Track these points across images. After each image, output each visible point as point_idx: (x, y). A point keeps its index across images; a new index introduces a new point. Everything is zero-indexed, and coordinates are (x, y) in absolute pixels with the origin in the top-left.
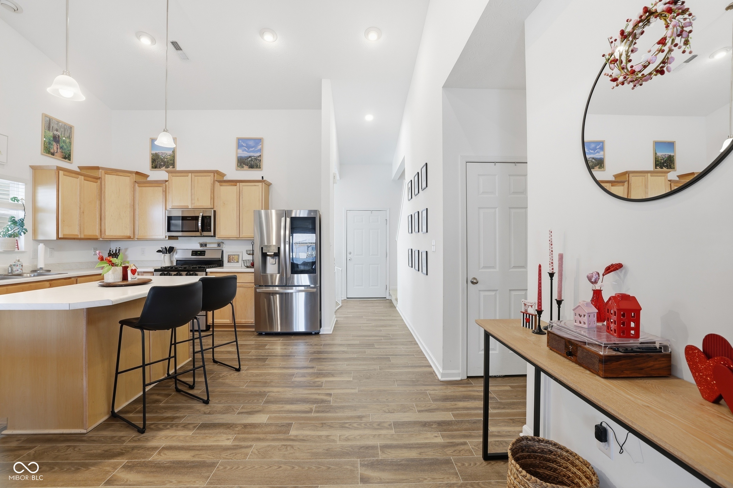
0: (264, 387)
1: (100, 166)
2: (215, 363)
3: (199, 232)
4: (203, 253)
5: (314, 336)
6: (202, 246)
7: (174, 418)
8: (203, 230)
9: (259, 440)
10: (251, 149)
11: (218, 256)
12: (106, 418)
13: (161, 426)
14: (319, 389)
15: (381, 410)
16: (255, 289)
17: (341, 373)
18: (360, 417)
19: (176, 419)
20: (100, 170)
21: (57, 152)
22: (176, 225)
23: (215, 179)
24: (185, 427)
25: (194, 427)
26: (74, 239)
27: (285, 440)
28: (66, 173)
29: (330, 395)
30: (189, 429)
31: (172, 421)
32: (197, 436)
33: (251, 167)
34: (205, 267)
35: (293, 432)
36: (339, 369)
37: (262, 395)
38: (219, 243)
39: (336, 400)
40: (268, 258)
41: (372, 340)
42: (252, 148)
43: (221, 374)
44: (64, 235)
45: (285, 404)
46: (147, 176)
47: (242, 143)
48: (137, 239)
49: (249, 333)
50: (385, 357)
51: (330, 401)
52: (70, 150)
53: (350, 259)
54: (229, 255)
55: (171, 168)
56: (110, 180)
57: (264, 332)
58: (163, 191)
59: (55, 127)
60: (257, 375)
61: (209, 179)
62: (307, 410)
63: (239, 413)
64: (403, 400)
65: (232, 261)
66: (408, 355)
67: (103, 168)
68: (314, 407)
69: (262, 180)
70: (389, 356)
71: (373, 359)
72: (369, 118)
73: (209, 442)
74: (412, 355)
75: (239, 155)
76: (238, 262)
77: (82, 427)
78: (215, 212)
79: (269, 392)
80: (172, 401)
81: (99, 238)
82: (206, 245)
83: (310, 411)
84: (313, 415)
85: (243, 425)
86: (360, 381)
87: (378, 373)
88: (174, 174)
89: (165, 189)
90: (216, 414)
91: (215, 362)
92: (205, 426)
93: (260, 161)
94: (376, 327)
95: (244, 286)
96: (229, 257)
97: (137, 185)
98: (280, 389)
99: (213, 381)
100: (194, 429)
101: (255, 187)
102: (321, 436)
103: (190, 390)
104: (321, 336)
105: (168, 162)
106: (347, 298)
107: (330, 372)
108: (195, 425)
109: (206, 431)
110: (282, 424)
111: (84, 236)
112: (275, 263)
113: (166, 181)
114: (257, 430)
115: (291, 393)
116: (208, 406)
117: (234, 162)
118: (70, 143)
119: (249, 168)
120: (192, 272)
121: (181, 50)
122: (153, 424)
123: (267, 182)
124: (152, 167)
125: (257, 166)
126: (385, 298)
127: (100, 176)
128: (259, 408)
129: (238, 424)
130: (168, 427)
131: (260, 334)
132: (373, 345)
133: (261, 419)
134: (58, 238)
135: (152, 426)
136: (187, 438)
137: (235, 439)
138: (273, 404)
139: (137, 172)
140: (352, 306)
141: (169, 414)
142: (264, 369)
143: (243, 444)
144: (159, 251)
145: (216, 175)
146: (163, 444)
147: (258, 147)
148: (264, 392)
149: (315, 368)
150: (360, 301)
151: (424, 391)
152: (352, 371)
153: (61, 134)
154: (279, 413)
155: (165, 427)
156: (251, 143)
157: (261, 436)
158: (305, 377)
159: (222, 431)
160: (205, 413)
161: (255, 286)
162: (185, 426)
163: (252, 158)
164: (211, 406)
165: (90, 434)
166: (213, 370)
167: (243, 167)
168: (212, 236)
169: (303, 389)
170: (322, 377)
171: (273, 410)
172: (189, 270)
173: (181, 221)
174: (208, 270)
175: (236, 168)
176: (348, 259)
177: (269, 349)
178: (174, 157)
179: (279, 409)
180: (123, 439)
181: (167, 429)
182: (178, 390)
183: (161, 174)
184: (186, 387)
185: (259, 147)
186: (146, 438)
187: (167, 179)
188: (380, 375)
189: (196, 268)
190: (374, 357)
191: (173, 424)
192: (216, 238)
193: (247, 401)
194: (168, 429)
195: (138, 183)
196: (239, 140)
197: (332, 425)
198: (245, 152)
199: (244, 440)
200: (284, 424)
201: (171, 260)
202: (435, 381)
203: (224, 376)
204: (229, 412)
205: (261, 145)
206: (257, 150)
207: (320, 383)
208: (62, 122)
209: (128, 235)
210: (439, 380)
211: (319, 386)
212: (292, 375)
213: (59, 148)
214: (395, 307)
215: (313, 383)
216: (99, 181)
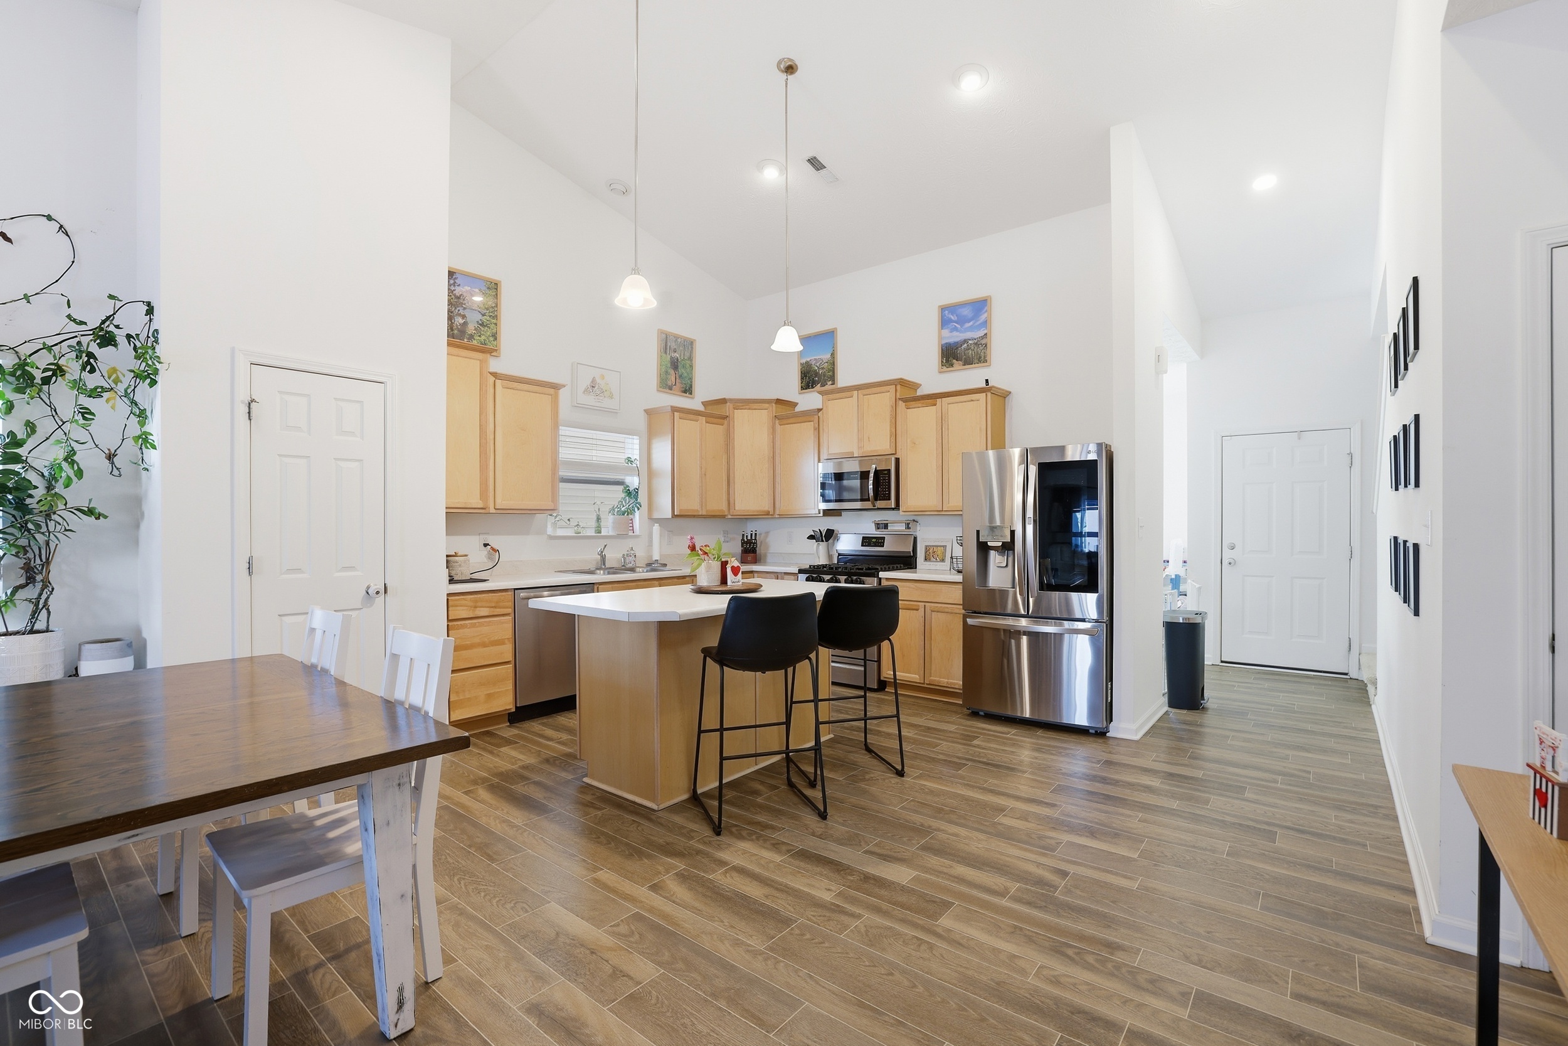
0: (935, 818)
1: (727, 397)
2: (866, 752)
3: (869, 501)
4: (881, 542)
5: (1091, 739)
6: (878, 528)
7: (766, 827)
8: (876, 498)
9: (877, 910)
10: (967, 325)
11: (906, 548)
12: (685, 797)
13: (744, 833)
14: (1044, 855)
15: (1177, 951)
16: (965, 617)
17: (1116, 834)
18: (1112, 947)
19: (769, 828)
20: (728, 404)
21: (675, 385)
22: (850, 489)
23: (898, 397)
24: (776, 846)
25: (789, 851)
26: (694, 516)
27: (923, 929)
28: (682, 415)
29: (1064, 874)
30: (779, 852)
31: (762, 831)
32: (786, 867)
33: (968, 362)
34: (877, 569)
35: (946, 922)
36: (1114, 825)
37: (921, 831)
38: (909, 522)
39: (1073, 889)
40: (992, 553)
41: (1246, 777)
42: (969, 322)
43: (869, 774)
44: (681, 510)
45: (958, 862)
46: (795, 404)
47: (949, 315)
48: (778, 516)
49: (954, 708)
50: (1266, 827)
51: (1056, 888)
52: (691, 379)
53: (1232, 561)
54: (926, 546)
55: (829, 387)
56: (741, 418)
57: (982, 711)
58: (815, 429)
59: (673, 346)
60: (932, 792)
61: (885, 399)
62: (996, 888)
63: (866, 852)
64: (1261, 949)
65: (932, 559)
66: (1343, 841)
67: (731, 400)
68: (1014, 887)
69: (987, 388)
70: (1275, 829)
71: (1223, 824)
72: (1265, 183)
73: (799, 884)
74: (1358, 844)
75: (944, 342)
76: (943, 560)
77: (653, 800)
78: (897, 460)
79: (938, 830)
80: (775, 798)
81: (726, 514)
82: (886, 526)
83: (1002, 894)
84: (1004, 902)
85: (864, 875)
86: (1155, 865)
87: (1218, 862)
88: (831, 396)
89: (817, 426)
90: (829, 841)
91: (868, 750)
92: (805, 855)
93: (986, 346)
94: (1276, 747)
95: (946, 610)
96: (927, 549)
97: (777, 421)
98: (962, 832)
99: (850, 784)
100: (786, 854)
101: (972, 402)
102: (1000, 951)
103: (810, 788)
104: (1111, 742)
105: (824, 376)
106: (1222, 662)
107: (1088, 826)
108: (792, 848)
109: (801, 863)
110: (933, 899)
111: (707, 511)
112: (1007, 566)
113: (820, 410)
114: (883, 892)
115: (980, 846)
116: (822, 824)
117: (934, 355)
118: (691, 366)
119: (964, 365)
120: (855, 578)
121: (825, 167)
122: (736, 826)
123: (995, 389)
124: (802, 387)
125: (980, 357)
126: (1346, 674)
127: (728, 415)
128: (905, 854)
129: (856, 871)
130: (754, 837)
131: (975, 714)
132: (1241, 789)
133: (900, 874)
134: (674, 516)
135: (734, 830)
136: (771, 865)
137: (840, 894)
138: (935, 855)
139: (777, 399)
140: (1229, 683)
141: (760, 818)
142: (949, 784)
143: (848, 907)
144: (811, 537)
145: (899, 387)
146: (738, 861)
147: (981, 317)
148: (930, 827)
149: (1056, 808)
150: (1259, 672)
151: (1349, 950)
152: (1148, 837)
153: (680, 356)
154: (938, 876)
155: (751, 836)
156: (966, 312)
157: (885, 906)
158: (1026, 820)
159: (825, 872)
160: (813, 834)
161: (963, 611)
162: (777, 844)
163: (970, 342)
164: (826, 824)
165: (660, 814)
166: (858, 764)
167: (952, 365)
168: (893, 509)
169: (1009, 844)
170: (1066, 831)
171: (930, 866)
172: (852, 572)
173: (859, 481)
174: (882, 574)
175: (939, 367)
176: (1225, 562)
177: (978, 746)
178: (833, 364)
179: (941, 869)
180: (692, 834)
181: (750, 840)
182: (791, 785)
183: (811, 400)
184: (805, 781)
185: (983, 317)
186: (718, 843)
187: (821, 407)
188: (1223, 867)
189: (862, 569)
190: (1228, 818)
191: (761, 836)
192: (901, 512)
193: (889, 835)
194: (752, 840)
195: (778, 419)
196: (943, 309)
197: (1034, 938)
198: (955, 333)
199: (853, 901)
200: (938, 900)
201: (831, 553)
202: (1408, 937)
203: (871, 779)
204: (852, 845)
205: (986, 311)
206: (980, 324)
207: (1053, 842)
208: (681, 337)
209: (766, 509)
210: (1422, 939)
211: (1048, 849)
212: (1001, 810)
213: (677, 377)
214: (1371, 705)
215: (1038, 838)
216: (726, 422)
